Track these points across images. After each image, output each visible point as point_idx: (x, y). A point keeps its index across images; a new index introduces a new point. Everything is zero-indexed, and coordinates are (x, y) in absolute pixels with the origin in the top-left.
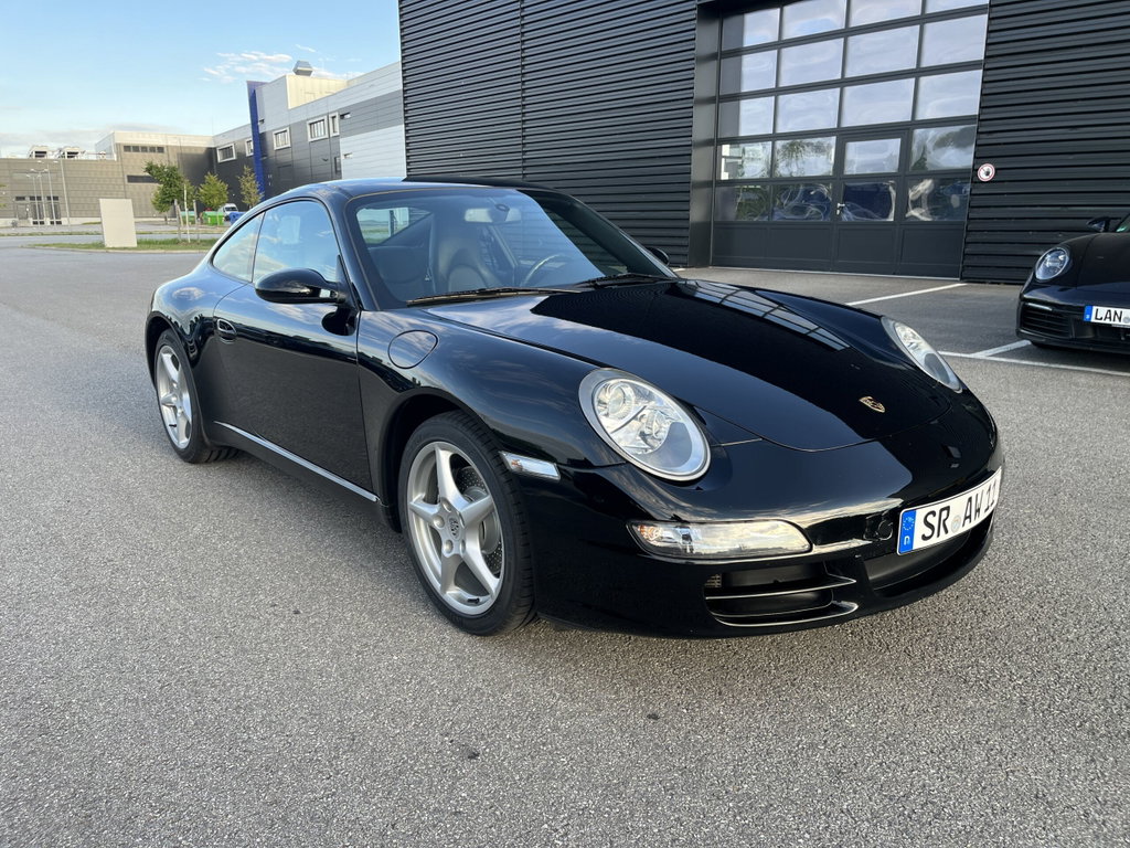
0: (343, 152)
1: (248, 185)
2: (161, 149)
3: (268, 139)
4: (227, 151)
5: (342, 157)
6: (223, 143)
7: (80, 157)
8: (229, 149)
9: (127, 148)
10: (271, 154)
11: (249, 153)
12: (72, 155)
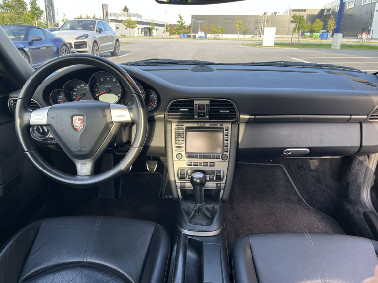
0: (376, 9)
1: (331, 23)
2: (305, 11)
3: (346, 4)
4: (329, 10)
5: (375, 11)
6: (328, 7)
7: (277, 14)
8: (330, 9)
9: (293, 10)
10: (345, 10)
11: (337, 11)
12: (275, 13)
